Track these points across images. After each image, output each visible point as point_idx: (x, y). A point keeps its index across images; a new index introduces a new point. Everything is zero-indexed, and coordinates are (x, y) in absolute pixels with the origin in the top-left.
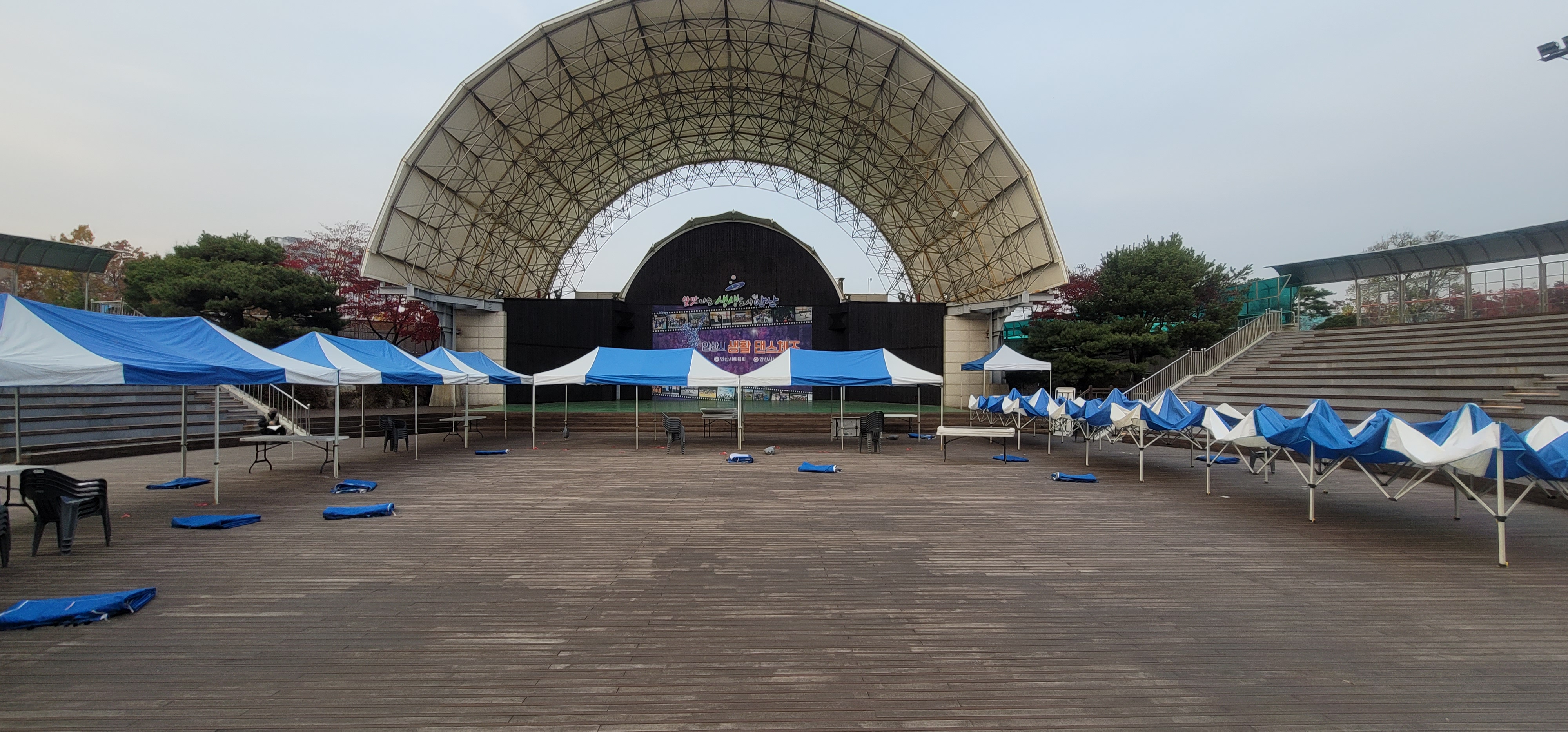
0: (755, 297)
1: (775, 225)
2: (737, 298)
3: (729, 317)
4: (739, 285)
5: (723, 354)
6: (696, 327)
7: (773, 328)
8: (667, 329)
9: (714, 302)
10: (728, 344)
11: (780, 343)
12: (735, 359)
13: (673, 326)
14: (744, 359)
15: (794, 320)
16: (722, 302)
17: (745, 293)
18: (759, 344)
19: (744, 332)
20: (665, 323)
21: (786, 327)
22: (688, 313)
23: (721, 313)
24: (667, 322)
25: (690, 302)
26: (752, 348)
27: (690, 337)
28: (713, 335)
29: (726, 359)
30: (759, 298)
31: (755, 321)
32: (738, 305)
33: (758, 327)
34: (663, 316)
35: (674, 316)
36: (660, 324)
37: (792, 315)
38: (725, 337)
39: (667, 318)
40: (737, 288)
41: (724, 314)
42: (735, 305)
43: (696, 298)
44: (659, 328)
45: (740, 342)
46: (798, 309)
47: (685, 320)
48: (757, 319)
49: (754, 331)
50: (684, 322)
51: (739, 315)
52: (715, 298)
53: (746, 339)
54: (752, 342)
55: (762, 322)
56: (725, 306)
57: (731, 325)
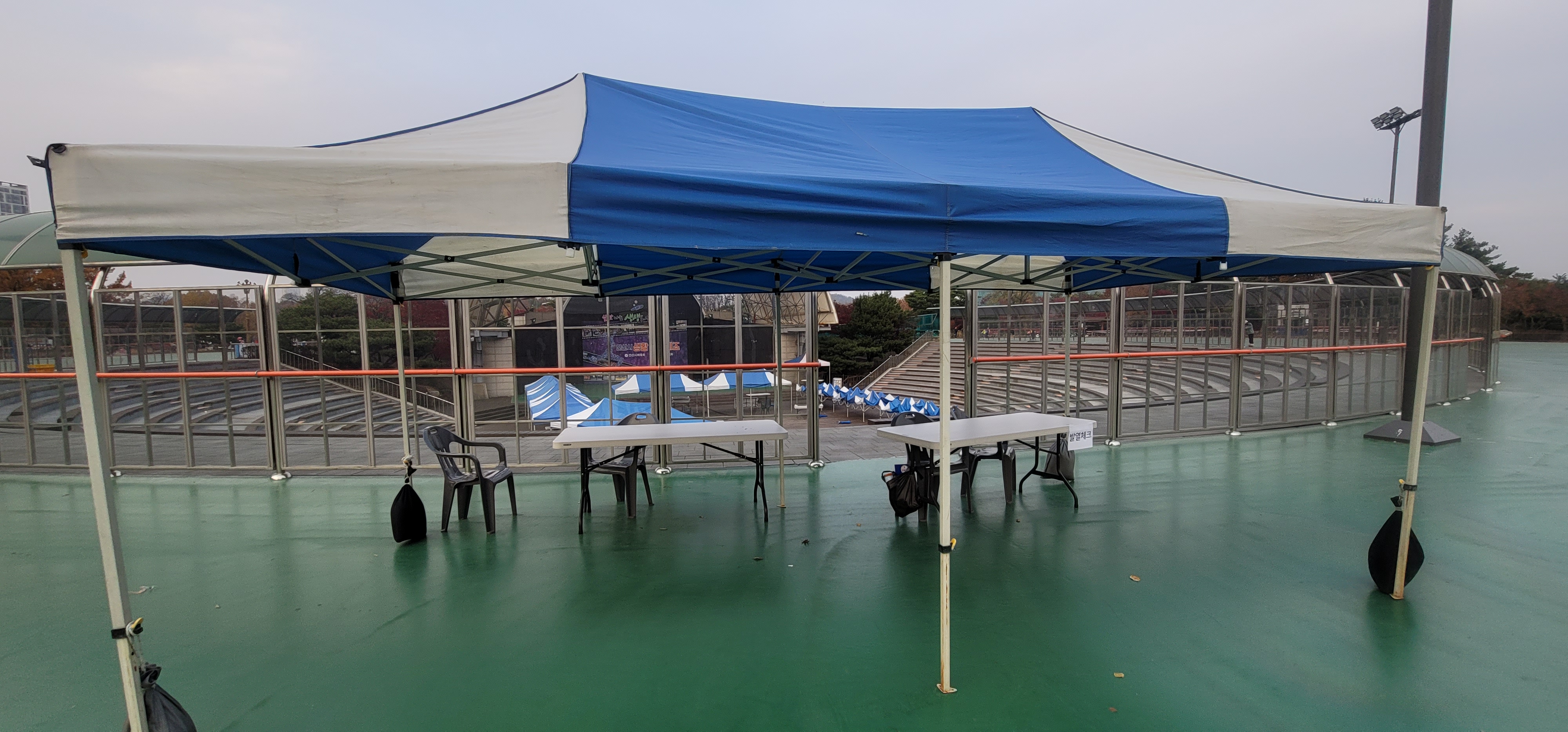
2: (639, 315)
4: (640, 307)
6: (612, 335)
8: (592, 336)
10: (633, 345)
12: (638, 355)
13: (596, 334)
14: (644, 355)
19: (643, 338)
22: (606, 326)
27: (608, 341)
28: (623, 340)
36: (587, 333)
38: (632, 341)
39: (592, 330)
40: (639, 309)
42: (638, 320)
45: (641, 344)
47: (604, 330)
56: (631, 321)
57: (635, 333)
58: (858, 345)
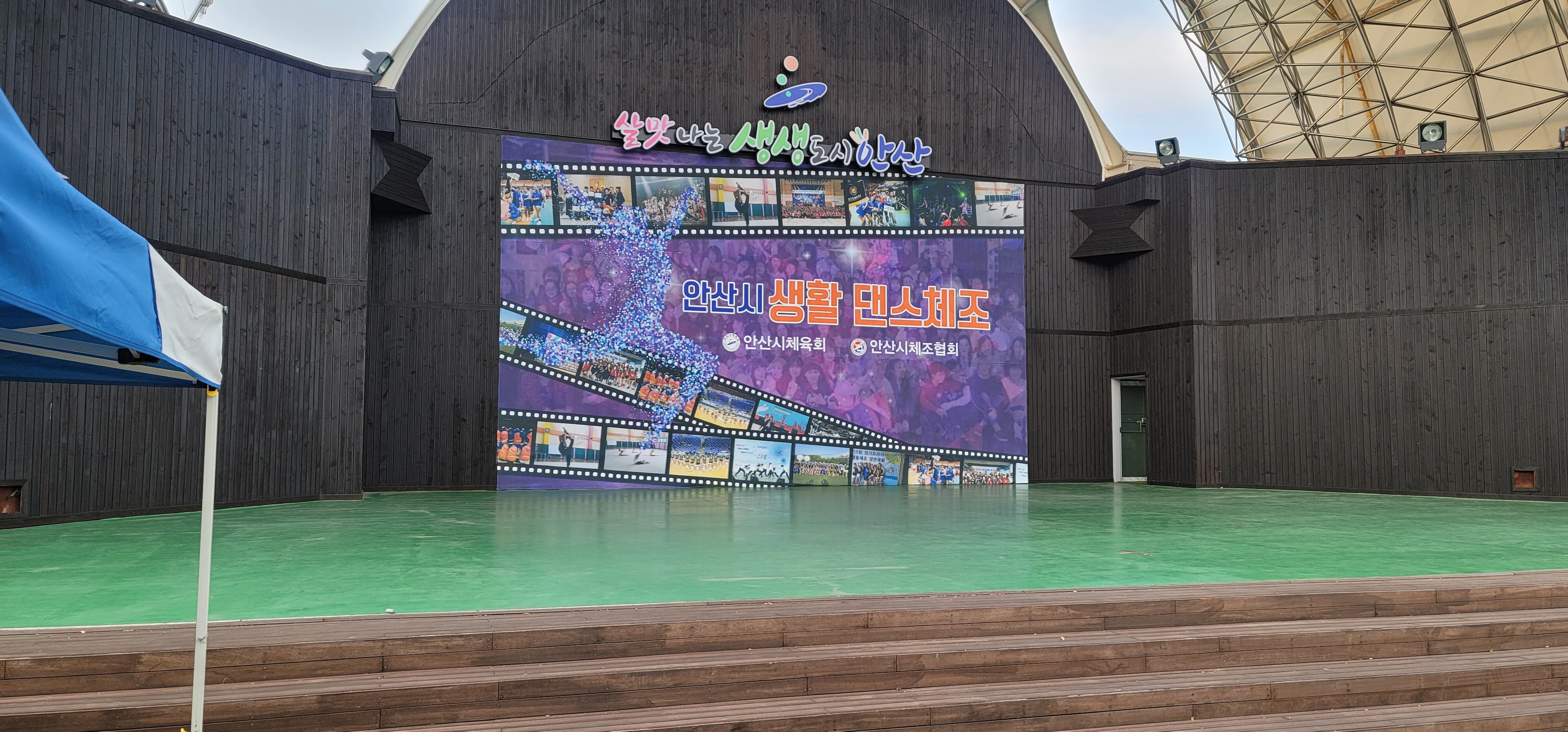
3: (773, 201)
4: (809, 92)
5: (752, 326)
6: (662, 226)
7: (908, 245)
8: (557, 225)
9: (726, 144)
10: (769, 291)
11: (932, 295)
12: (793, 343)
14: (820, 344)
15: (971, 221)
16: (755, 143)
17: (827, 122)
18: (867, 296)
19: (821, 254)
20: (548, 204)
21: (949, 244)
24: (556, 200)
25: (642, 136)
26: (845, 308)
27: (642, 260)
28: (719, 259)
29: (765, 343)
30: (873, 142)
31: (856, 220)
32: (807, 160)
33: (863, 236)
35: (579, 181)
37: (965, 208)
38: (761, 268)
40: (801, 101)
41: (758, 188)
42: (798, 159)
43: (666, 122)
45: (810, 284)
46: (983, 189)
48: (862, 212)
49: (853, 252)
50: (619, 206)
51: (805, 196)
52: (732, 130)
53: (827, 276)
54: (847, 289)
55: (876, 223)
56: (763, 158)
57: (781, 227)
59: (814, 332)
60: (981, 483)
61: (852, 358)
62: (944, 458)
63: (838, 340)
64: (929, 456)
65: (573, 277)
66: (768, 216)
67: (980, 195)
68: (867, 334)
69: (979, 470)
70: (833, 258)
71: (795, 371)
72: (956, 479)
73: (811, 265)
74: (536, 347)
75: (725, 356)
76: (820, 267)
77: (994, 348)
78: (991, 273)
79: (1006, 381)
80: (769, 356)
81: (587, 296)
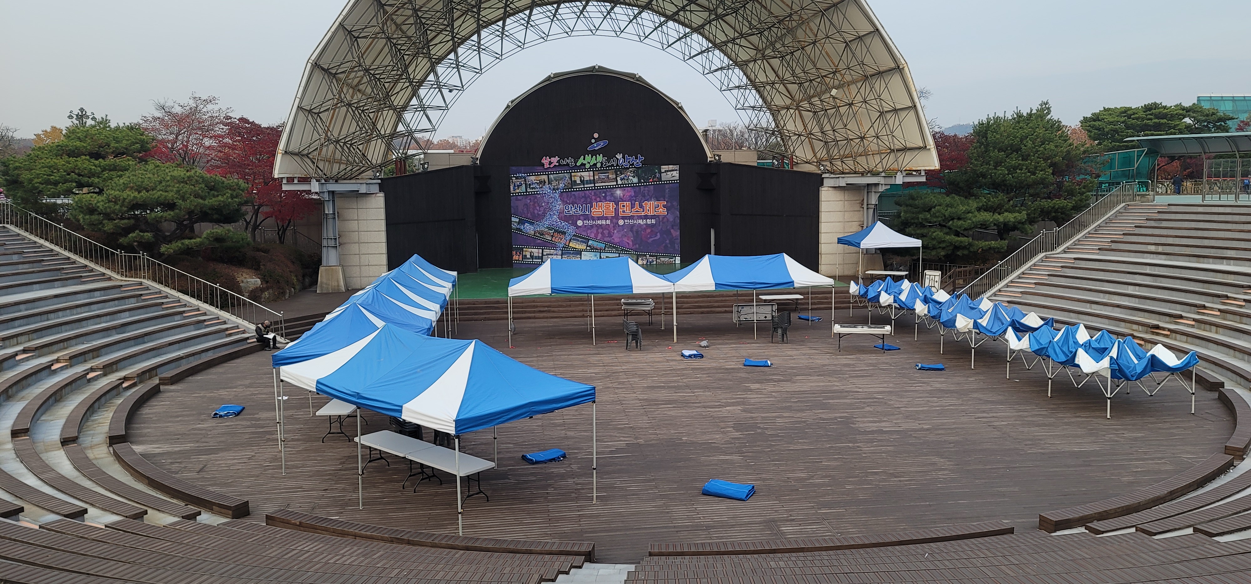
0: (619, 156)
1: (640, 79)
2: (600, 158)
3: (592, 178)
4: (602, 144)
5: (586, 217)
6: (558, 189)
7: (637, 189)
8: (526, 192)
9: (576, 163)
10: (591, 207)
11: (646, 204)
12: (599, 222)
13: (533, 188)
14: (608, 222)
15: (660, 179)
16: (584, 162)
17: (608, 153)
18: (624, 206)
19: (608, 194)
20: (524, 186)
21: (652, 187)
22: (548, 175)
23: (583, 174)
24: (526, 184)
25: (550, 163)
26: (616, 210)
27: (552, 200)
28: (575, 198)
29: (590, 222)
30: (624, 157)
31: (620, 182)
32: (602, 165)
33: (621, 187)
34: (521, 178)
35: (533, 178)
36: (518, 186)
37: (657, 175)
38: (589, 200)
39: (525, 181)
40: (599, 147)
41: (587, 175)
42: (599, 165)
43: (557, 158)
44: (518, 191)
45: (604, 204)
46: (664, 168)
47: (545, 182)
48: (621, 179)
49: (619, 192)
50: (544, 185)
51: (602, 176)
52: (576, 159)
53: (610, 201)
54: (617, 204)
55: (626, 182)
56: (588, 166)
57: (595, 187)
58: (979, 209)
59: (606, 218)
60: (664, 264)
61: (619, 226)
62: (650, 256)
63: (614, 220)
64: (645, 255)
65: (532, 207)
66: (591, 183)
67: (663, 170)
68: (624, 218)
69: (663, 259)
70: (612, 195)
71: (600, 231)
72: (655, 263)
73: (605, 197)
74: (522, 227)
75: (578, 227)
76: (608, 198)
77: (668, 220)
78: (667, 196)
79: (672, 231)
80: (592, 226)
81: (536, 212)
